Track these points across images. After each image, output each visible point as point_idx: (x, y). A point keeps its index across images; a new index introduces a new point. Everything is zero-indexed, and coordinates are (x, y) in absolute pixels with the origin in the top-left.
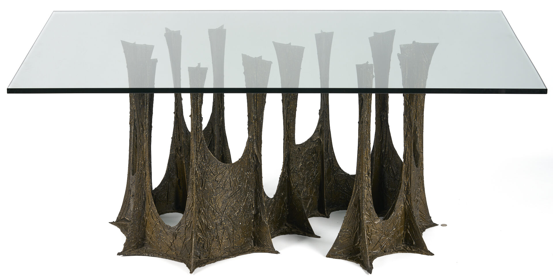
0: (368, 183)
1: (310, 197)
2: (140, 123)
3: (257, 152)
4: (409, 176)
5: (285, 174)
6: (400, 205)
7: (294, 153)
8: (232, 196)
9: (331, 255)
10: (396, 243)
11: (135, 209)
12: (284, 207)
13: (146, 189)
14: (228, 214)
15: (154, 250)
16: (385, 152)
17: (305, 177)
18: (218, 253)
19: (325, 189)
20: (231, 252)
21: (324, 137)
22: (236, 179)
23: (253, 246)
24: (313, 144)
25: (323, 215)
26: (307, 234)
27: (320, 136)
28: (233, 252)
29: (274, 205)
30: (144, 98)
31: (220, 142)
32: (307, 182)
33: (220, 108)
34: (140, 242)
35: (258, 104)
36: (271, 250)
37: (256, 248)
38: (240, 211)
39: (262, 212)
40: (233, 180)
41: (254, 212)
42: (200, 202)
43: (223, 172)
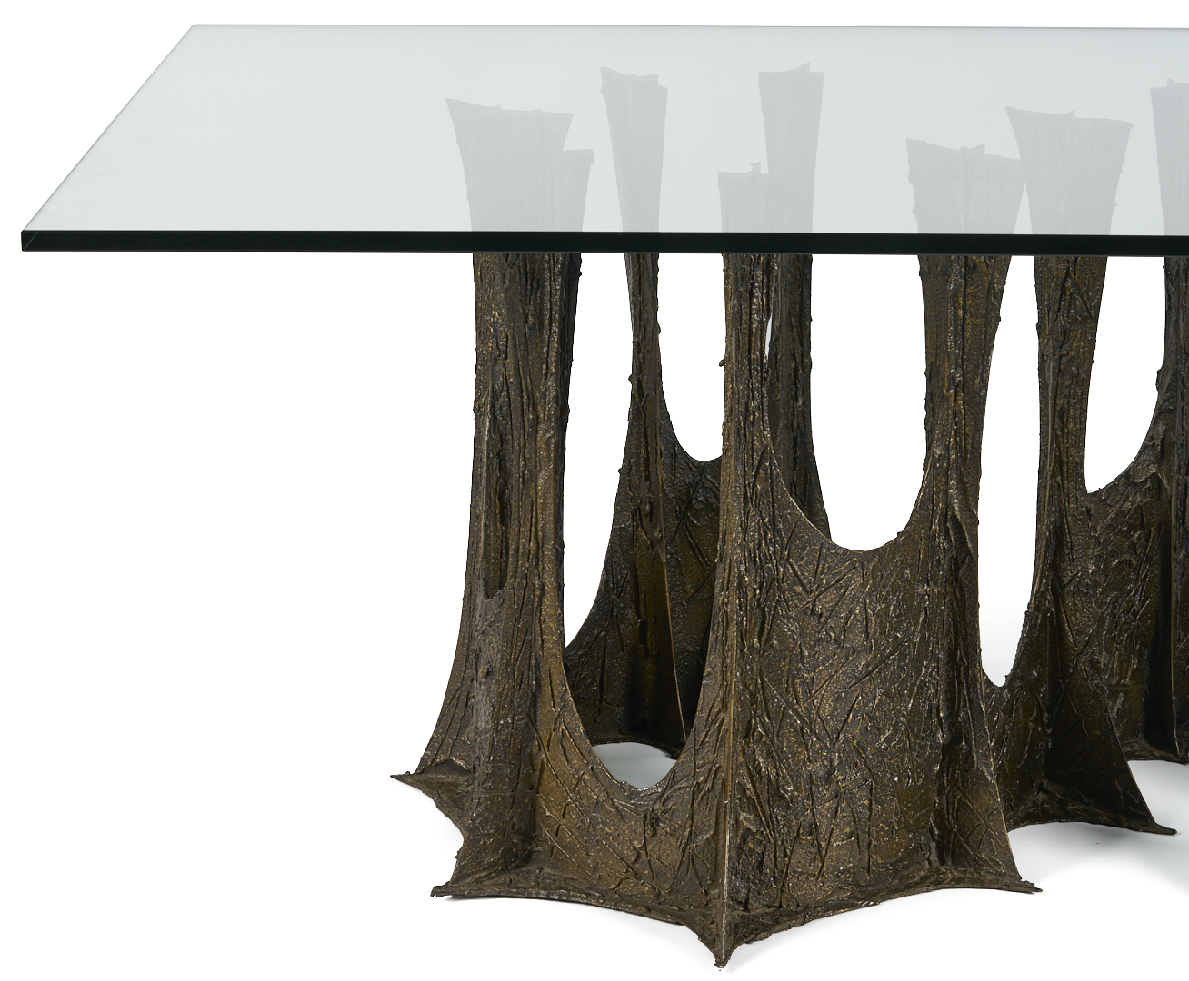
1: (1120, 689)
2: (525, 395)
3: (961, 510)
5: (1046, 599)
7: (1080, 520)
8: (869, 673)
11: (500, 724)
12: (1038, 720)
13: (542, 646)
14: (855, 742)
15: (571, 876)
17: (1103, 613)
18: (812, 890)
19: (1176, 662)
20: (859, 886)
21: (1175, 469)
22: (888, 607)
23: (936, 864)
24: (1135, 493)
25: (1163, 753)
26: (1124, 819)
27: (1160, 466)
28: (867, 886)
29: (1008, 712)
30: (542, 299)
31: (795, 487)
32: (1109, 631)
33: (796, 362)
34: (514, 845)
35: (968, 329)
36: (1007, 880)
37: (949, 871)
38: (896, 731)
39: (975, 734)
40: (877, 615)
41: (943, 736)
42: (751, 694)
43: (839, 580)
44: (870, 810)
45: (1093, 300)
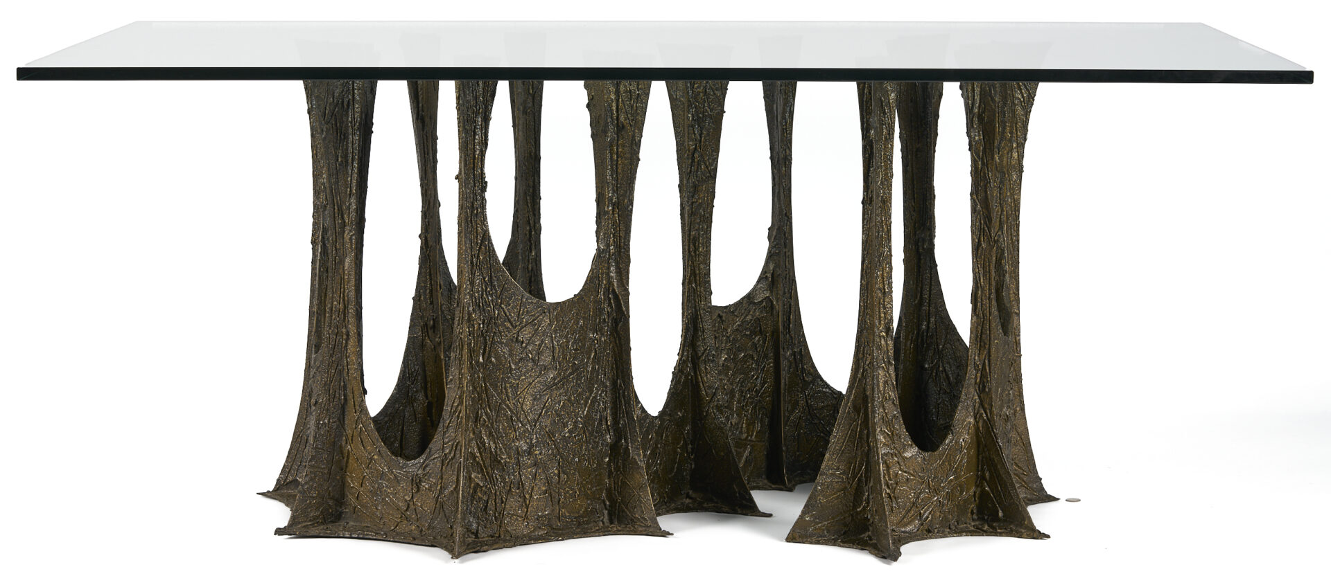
0: (888, 356)
1: (748, 443)
2: (336, 207)
3: (618, 286)
4: (987, 346)
5: (687, 366)
6: (965, 420)
8: (556, 384)
9: (797, 536)
10: (956, 513)
11: (321, 422)
12: (684, 448)
13: (348, 373)
14: (547, 429)
16: (927, 332)
17: (734, 389)
18: (522, 528)
19: (784, 428)
20: (552, 528)
21: (781, 293)
22: (568, 342)
23: (607, 522)
24: (755, 310)
25: (778, 486)
26: (739, 510)
27: (771, 292)
28: (559, 529)
29: (659, 434)
30: (347, 146)
32: (739, 402)
33: (530, 226)
34: (330, 507)
35: (620, 167)
36: (651, 530)
37: (615, 527)
38: (576, 427)
39: (630, 434)
40: (560, 346)
41: (610, 438)
42: (478, 394)
43: (534, 320)
44: (559, 477)
45: (712, 165)
